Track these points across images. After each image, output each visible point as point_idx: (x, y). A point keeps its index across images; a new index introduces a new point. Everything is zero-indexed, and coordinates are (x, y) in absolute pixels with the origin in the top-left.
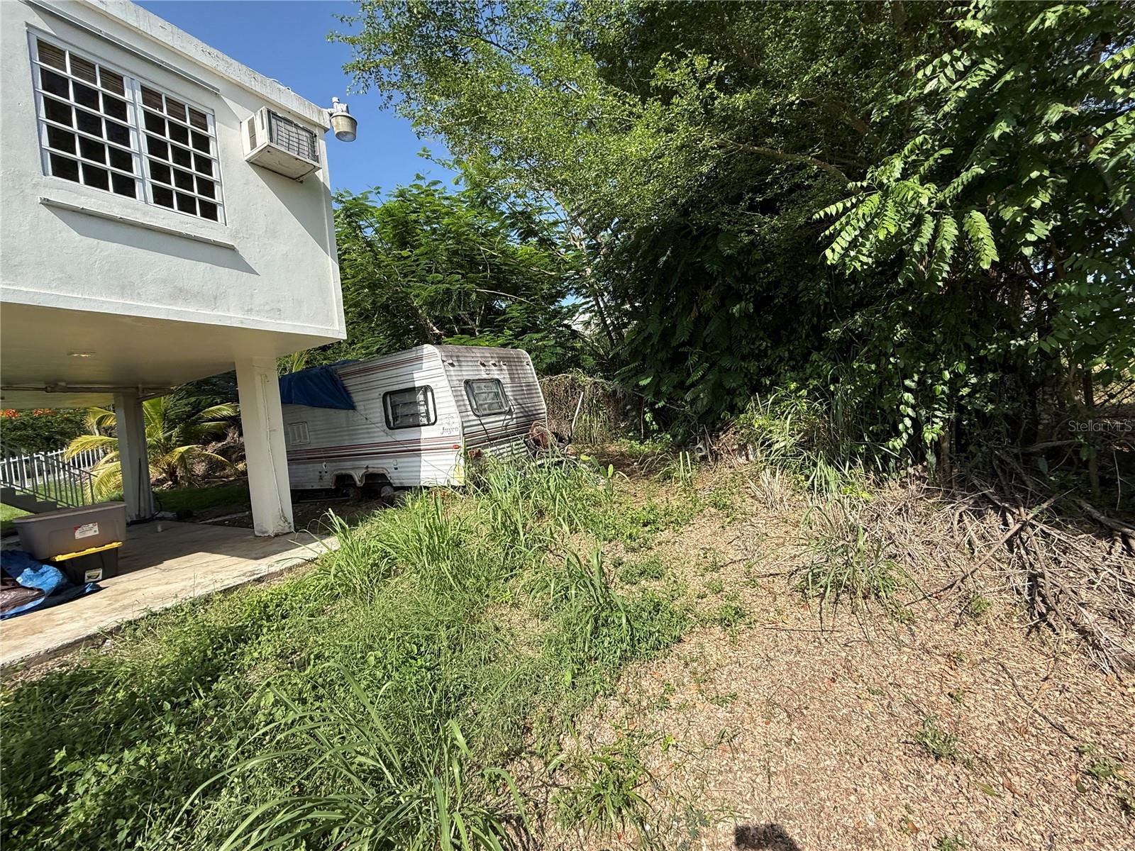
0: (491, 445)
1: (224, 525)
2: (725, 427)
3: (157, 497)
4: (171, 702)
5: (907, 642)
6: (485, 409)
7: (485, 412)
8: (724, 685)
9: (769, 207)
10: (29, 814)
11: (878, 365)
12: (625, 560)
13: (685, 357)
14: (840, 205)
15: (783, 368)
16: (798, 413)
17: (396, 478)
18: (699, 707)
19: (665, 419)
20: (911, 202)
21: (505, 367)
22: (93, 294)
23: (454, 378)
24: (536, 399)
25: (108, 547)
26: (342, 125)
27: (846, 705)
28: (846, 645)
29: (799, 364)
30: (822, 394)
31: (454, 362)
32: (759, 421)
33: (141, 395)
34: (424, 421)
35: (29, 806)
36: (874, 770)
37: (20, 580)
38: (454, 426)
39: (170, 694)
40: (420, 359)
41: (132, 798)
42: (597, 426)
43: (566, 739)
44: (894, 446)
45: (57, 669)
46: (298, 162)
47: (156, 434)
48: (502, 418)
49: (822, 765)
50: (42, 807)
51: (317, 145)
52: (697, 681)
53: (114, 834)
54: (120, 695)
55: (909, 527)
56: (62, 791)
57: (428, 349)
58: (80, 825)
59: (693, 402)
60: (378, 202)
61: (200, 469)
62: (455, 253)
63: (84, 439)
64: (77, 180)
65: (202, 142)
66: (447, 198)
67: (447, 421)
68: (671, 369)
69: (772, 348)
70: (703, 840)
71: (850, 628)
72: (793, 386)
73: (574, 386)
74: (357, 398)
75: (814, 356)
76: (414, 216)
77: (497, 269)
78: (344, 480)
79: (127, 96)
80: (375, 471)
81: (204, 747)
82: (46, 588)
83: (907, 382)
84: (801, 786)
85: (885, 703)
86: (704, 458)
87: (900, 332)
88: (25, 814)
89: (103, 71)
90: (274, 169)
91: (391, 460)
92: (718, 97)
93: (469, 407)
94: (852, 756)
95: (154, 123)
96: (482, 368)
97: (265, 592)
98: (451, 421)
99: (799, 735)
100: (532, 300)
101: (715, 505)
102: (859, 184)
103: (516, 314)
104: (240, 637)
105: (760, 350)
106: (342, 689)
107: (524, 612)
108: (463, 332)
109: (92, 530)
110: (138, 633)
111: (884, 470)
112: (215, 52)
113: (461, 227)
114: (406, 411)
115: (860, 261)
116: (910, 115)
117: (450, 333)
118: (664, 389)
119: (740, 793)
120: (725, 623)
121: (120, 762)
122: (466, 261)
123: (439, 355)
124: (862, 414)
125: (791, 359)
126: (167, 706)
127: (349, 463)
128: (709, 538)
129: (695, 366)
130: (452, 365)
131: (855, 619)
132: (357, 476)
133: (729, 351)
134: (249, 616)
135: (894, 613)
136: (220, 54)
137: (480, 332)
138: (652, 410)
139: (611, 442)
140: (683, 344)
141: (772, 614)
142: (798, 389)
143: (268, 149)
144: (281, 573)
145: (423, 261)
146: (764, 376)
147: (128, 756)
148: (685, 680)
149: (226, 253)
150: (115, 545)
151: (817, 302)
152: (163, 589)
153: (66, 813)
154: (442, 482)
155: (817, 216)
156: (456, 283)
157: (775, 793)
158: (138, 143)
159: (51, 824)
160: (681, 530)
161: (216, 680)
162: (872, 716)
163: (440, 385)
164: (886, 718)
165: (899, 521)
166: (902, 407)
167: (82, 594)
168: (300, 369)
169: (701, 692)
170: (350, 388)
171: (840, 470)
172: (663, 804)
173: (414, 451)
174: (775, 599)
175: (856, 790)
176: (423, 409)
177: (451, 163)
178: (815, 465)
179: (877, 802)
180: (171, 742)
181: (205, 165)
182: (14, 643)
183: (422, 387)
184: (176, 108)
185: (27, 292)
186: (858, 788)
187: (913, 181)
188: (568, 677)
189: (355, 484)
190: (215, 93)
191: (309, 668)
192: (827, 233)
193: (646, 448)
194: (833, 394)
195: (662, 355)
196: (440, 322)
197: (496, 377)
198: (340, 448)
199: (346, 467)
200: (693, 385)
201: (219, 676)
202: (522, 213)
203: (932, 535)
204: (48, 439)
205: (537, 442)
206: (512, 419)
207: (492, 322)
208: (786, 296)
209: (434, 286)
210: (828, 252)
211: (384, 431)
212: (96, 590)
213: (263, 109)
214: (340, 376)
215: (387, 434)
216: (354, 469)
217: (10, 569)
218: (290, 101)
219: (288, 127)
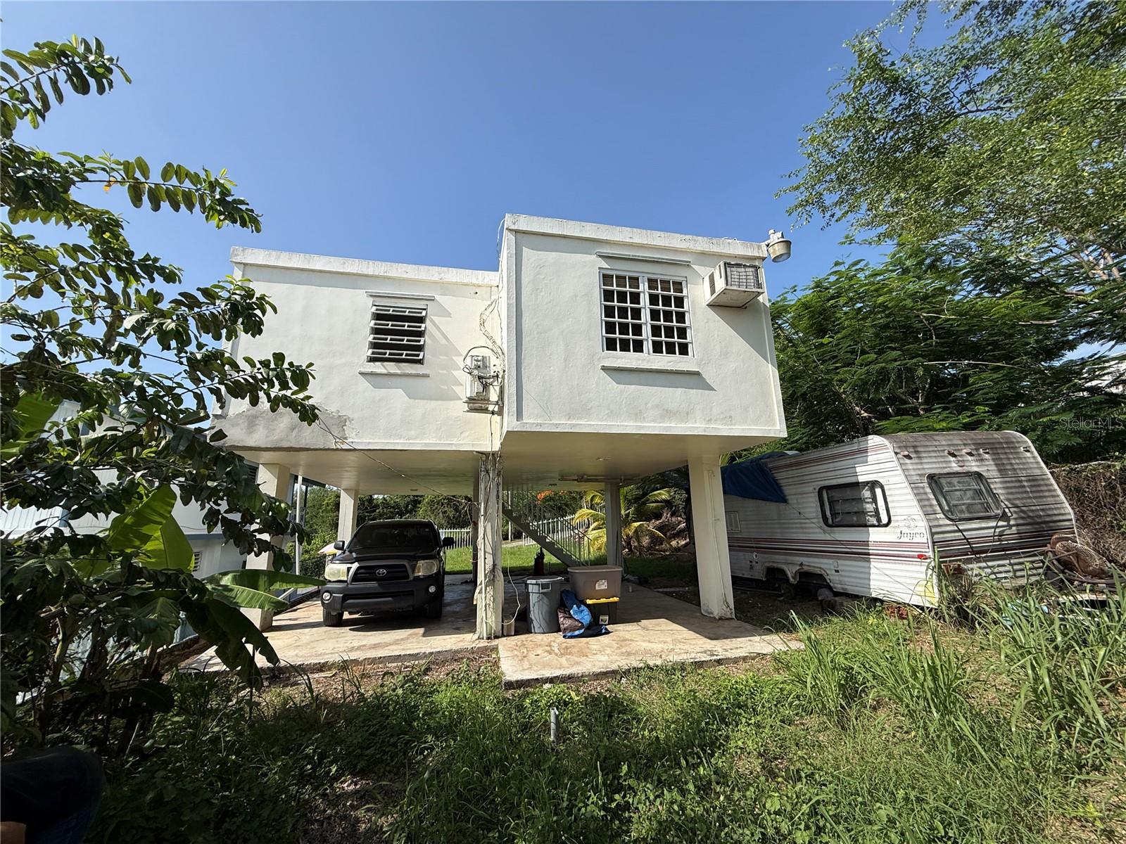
0: (978, 560)
1: (673, 596)
6: (962, 512)
7: (963, 516)
17: (837, 582)
21: (987, 456)
23: (913, 473)
24: (1050, 500)
25: (611, 600)
26: (778, 250)
31: (909, 453)
33: (622, 484)
34: (873, 521)
37: (572, 612)
38: (918, 530)
40: (866, 451)
45: (599, 689)
46: (745, 294)
48: (993, 524)
51: (759, 275)
57: (874, 440)
61: (646, 541)
63: (582, 511)
64: (617, 350)
65: (680, 302)
67: (906, 523)
74: (788, 491)
78: (775, 574)
79: (641, 288)
80: (812, 570)
82: (584, 622)
89: (630, 278)
90: (725, 305)
91: (830, 561)
93: (938, 508)
95: (654, 300)
96: (952, 459)
98: (912, 524)
108: (900, 412)
109: (603, 585)
110: (641, 680)
114: (848, 507)
122: (900, 332)
123: (889, 446)
127: (782, 557)
130: (908, 457)
132: (791, 572)
137: (926, 410)
143: (724, 292)
144: (735, 661)
150: (616, 599)
152: (649, 646)
154: (903, 598)
156: (893, 359)
158: (645, 316)
163: (892, 480)
167: (601, 633)
170: (781, 482)
173: (861, 554)
176: (870, 507)
182: (575, 659)
183: (867, 483)
184: (666, 285)
185: (593, 425)
189: (788, 580)
190: (687, 265)
196: (871, 406)
197: (975, 469)
198: (772, 540)
199: (779, 560)
206: (1010, 527)
209: (865, 368)
211: (821, 527)
212: (608, 632)
213: (722, 264)
214: (771, 469)
215: (825, 532)
216: (786, 564)
217: (568, 603)
218: (737, 248)
219: (739, 270)
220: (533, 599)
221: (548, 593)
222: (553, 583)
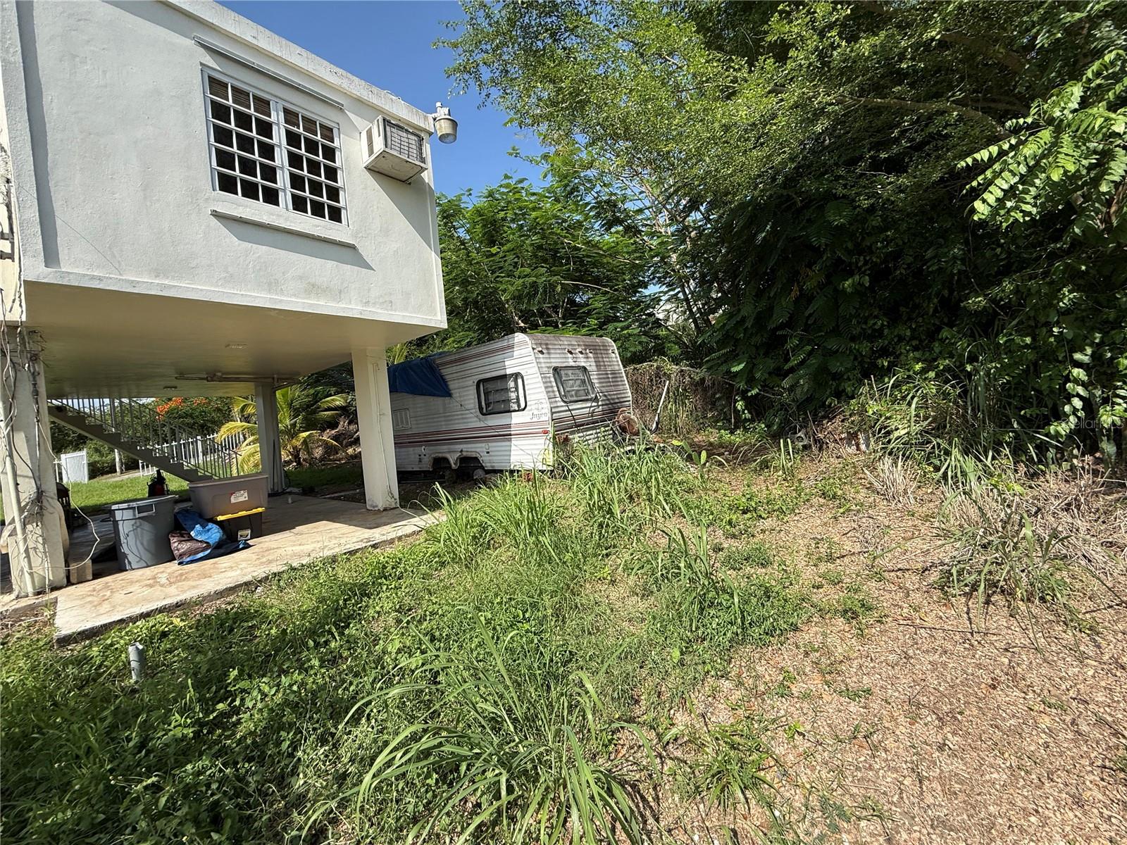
0: (578, 432)
1: (341, 500)
2: (830, 414)
3: (287, 474)
4: (315, 641)
5: (1091, 654)
6: (572, 396)
7: (573, 399)
8: (854, 679)
9: (895, 166)
10: (214, 718)
11: (1034, 339)
12: (726, 545)
13: (783, 339)
14: (994, 150)
15: (903, 348)
16: (924, 397)
17: (488, 461)
18: (826, 698)
19: (758, 408)
20: (1098, 132)
21: (591, 355)
22: (249, 291)
23: (543, 365)
24: (621, 387)
25: (254, 511)
26: (445, 127)
27: (1014, 716)
28: (1006, 650)
29: (926, 343)
30: (957, 374)
31: (543, 349)
32: (873, 408)
33: (276, 385)
34: (515, 407)
35: (213, 712)
36: (1060, 792)
37: (193, 534)
38: (543, 411)
39: (312, 633)
40: (511, 347)
41: (289, 716)
42: (683, 416)
43: (677, 715)
44: (1057, 432)
45: (223, 606)
46: (408, 164)
47: (286, 421)
48: (589, 405)
49: (987, 777)
50: (223, 714)
51: (424, 148)
52: (821, 671)
53: (278, 743)
54: (273, 631)
55: (1082, 524)
56: (237, 703)
57: (519, 337)
58: (251, 733)
59: (791, 389)
60: (470, 204)
61: (318, 453)
62: (540, 247)
63: (231, 425)
64: (237, 194)
65: (330, 153)
66: (534, 194)
67: (536, 406)
68: (766, 354)
69: (888, 326)
70: (844, 836)
71: (1010, 632)
72: (918, 367)
73: (659, 375)
74: (452, 385)
75: (945, 333)
76: (502, 214)
77: (580, 261)
78: (440, 463)
79: (273, 118)
80: (469, 454)
81: (343, 681)
82: (212, 542)
83: (1078, 356)
84: (962, 797)
85: (1068, 719)
86: (805, 447)
87: (1068, 296)
88: (211, 717)
89: (255, 97)
90: (386, 173)
91: (483, 445)
92: (839, 46)
93: (557, 393)
94: (1027, 772)
95: (293, 139)
96: (570, 355)
97: (381, 555)
98: (540, 406)
99: (953, 741)
100: (616, 290)
101: (824, 495)
102: (1021, 121)
103: (597, 305)
104: (364, 592)
105: (875, 330)
106: (456, 645)
107: (622, 590)
108: (546, 324)
109: (241, 497)
110: (282, 583)
111: (1040, 462)
112: (340, 71)
113: (548, 219)
114: (498, 397)
115: (1022, 211)
116: (1089, 35)
117: (534, 327)
118: (758, 375)
119: (885, 793)
120: (850, 614)
121: (278, 685)
122: (550, 254)
123: (529, 342)
124: (1009, 396)
125: (913, 338)
126: (311, 643)
127: (445, 447)
128: (820, 529)
129: (795, 349)
130: (541, 352)
131: (1016, 624)
132: (453, 459)
133: (836, 332)
134: (370, 574)
135: (1070, 620)
136: (344, 73)
137: (563, 324)
138: (744, 398)
139: (698, 431)
140: (782, 327)
141: (905, 610)
142: (924, 371)
143: (383, 154)
144: (391, 542)
145: (510, 257)
146: (881, 356)
147: (285, 680)
148: (807, 670)
149: (347, 251)
150: (260, 510)
151: (948, 271)
152: (297, 549)
153: (239, 722)
154: (530, 466)
155: (963, 164)
156: (542, 276)
157: (930, 800)
158: (281, 158)
159: (229, 729)
160: (786, 519)
161: (347, 626)
162: (1051, 732)
163: (530, 372)
164: (1070, 736)
165: (1066, 518)
166: (1069, 386)
167: (237, 550)
168: (402, 361)
169: (827, 683)
170: (447, 377)
171: (981, 461)
172: (793, 792)
173: (505, 435)
174: (908, 595)
175: (1037, 811)
176: (513, 395)
177: (539, 159)
178: (948, 453)
179: (1068, 829)
180: (316, 674)
181: (332, 173)
182: (191, 583)
183: (512, 375)
184: (310, 124)
185: (201, 290)
186: (1040, 810)
187: (1100, 110)
188: (676, 654)
189: (451, 466)
190: (340, 108)
191: (425, 623)
192: (974, 184)
193: (738, 438)
194: (969, 375)
195: (757, 340)
196: (525, 316)
197: (583, 364)
198: (438, 433)
199: (443, 450)
200: (792, 370)
201: (349, 624)
202: (608, 202)
203: (1115, 536)
204: (202, 426)
205: (623, 429)
206: (598, 406)
207: (575, 316)
208: (909, 265)
209: (521, 281)
210: (978, 205)
211: (477, 417)
212: (247, 546)
213: (380, 118)
214: (438, 365)
215: (480, 420)
216: (449, 452)
217: (186, 524)
218: (401, 110)
219: (400, 133)
220: (124, 528)
221: (151, 516)
222: (157, 504)
